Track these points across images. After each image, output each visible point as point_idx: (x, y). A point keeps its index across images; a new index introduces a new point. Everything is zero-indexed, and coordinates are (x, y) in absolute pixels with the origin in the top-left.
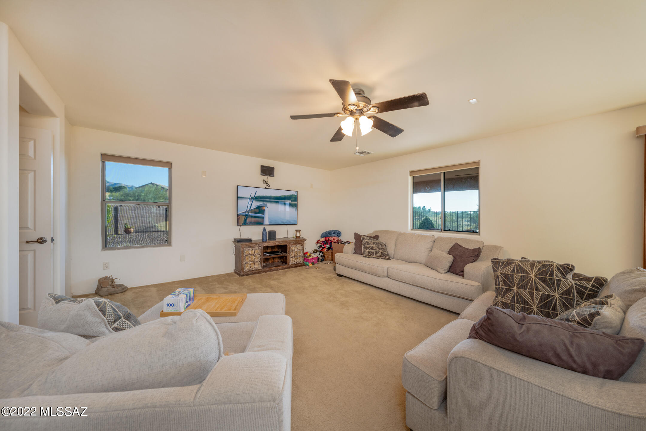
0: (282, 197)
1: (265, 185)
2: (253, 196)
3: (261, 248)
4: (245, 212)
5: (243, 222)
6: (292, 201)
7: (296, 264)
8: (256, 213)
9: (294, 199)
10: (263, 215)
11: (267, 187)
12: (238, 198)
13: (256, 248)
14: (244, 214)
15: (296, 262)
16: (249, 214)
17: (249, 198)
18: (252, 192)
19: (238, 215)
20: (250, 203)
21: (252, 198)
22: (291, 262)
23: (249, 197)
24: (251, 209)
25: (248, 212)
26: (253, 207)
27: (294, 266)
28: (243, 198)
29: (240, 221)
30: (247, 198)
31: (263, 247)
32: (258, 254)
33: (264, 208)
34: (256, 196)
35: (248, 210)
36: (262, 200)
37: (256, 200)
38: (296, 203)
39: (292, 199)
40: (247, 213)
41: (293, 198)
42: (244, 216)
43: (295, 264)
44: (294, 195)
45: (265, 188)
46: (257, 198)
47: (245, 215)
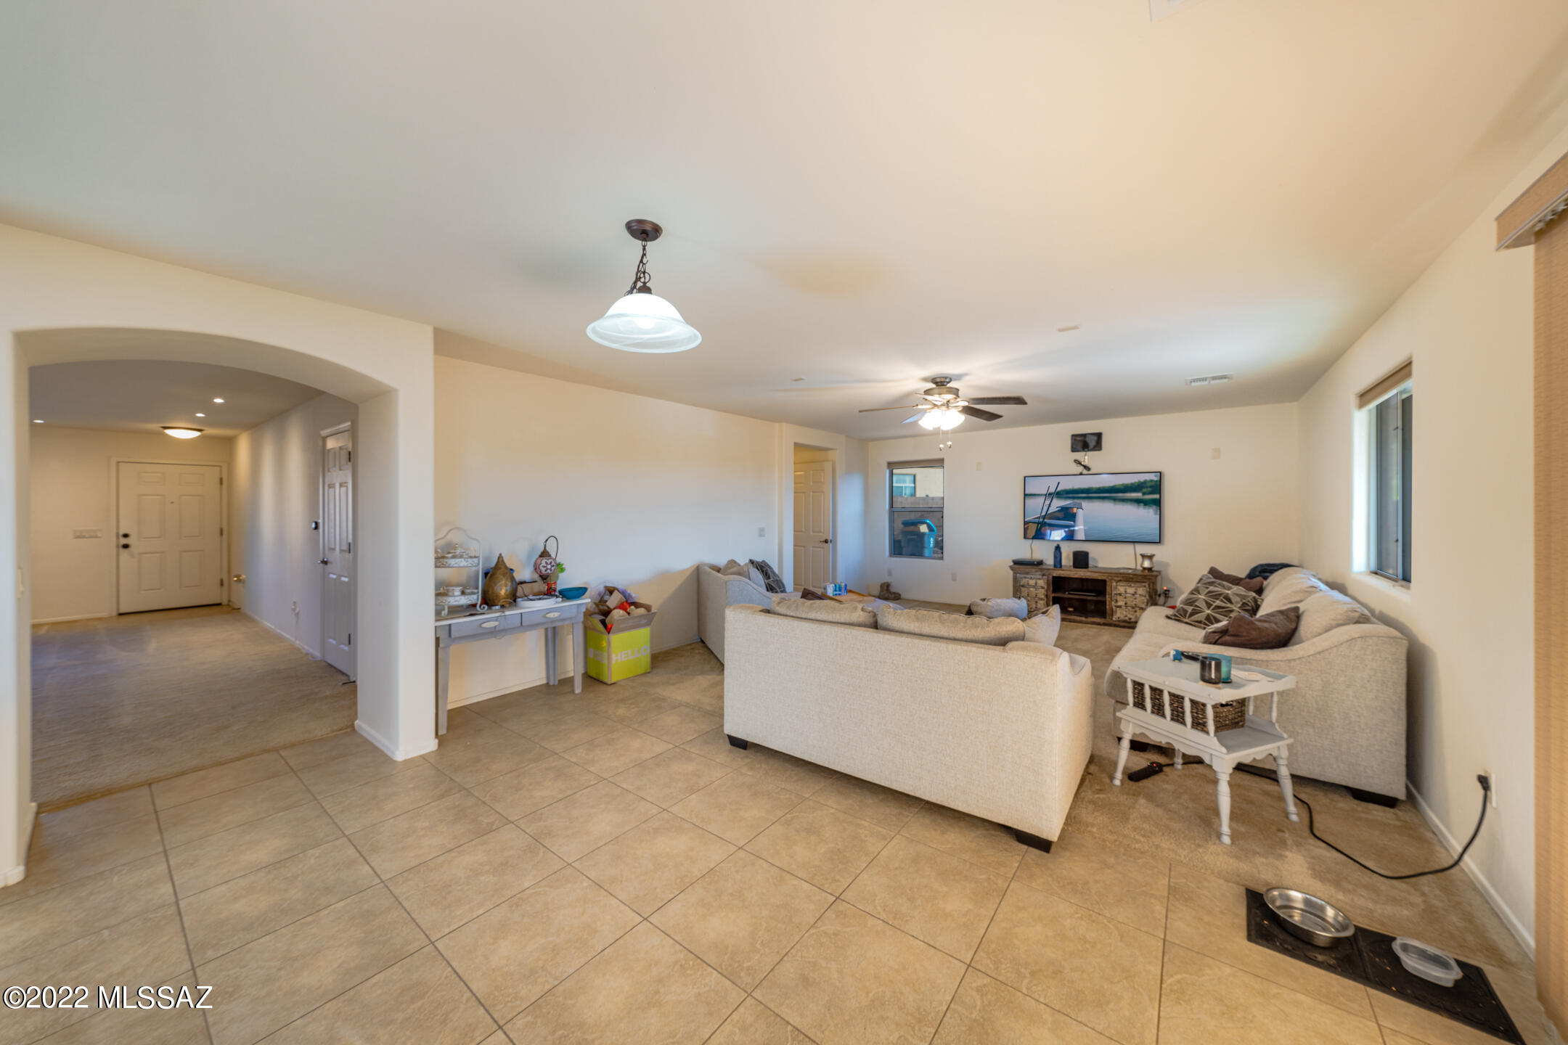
0: (1118, 487)
1: (1080, 469)
2: (1052, 490)
3: (1048, 577)
4: (1039, 518)
5: (1033, 534)
6: (1144, 494)
7: (1130, 623)
8: (1058, 519)
9: (1149, 489)
10: (1072, 523)
11: (1085, 472)
12: (1025, 495)
13: (1038, 577)
14: (1037, 520)
15: (1130, 619)
16: (1045, 520)
17: (1046, 495)
18: (1051, 485)
19: (1026, 523)
20: (1048, 502)
21: (1050, 494)
22: (1118, 615)
23: (1045, 493)
24: (1049, 512)
25: (1044, 517)
26: (1053, 508)
27: (1122, 624)
28: (1035, 495)
29: (1029, 531)
30: (1042, 495)
31: (1051, 577)
32: (1043, 588)
33: (1075, 510)
34: (1058, 489)
35: (1044, 514)
36: (1071, 495)
37: (1057, 497)
38: (1157, 496)
39: (1144, 490)
40: (1041, 520)
41: (1147, 487)
42: (1036, 525)
43: (1125, 621)
44: (1152, 481)
45: (1078, 473)
46: (1059, 494)
47: (1038, 523)
